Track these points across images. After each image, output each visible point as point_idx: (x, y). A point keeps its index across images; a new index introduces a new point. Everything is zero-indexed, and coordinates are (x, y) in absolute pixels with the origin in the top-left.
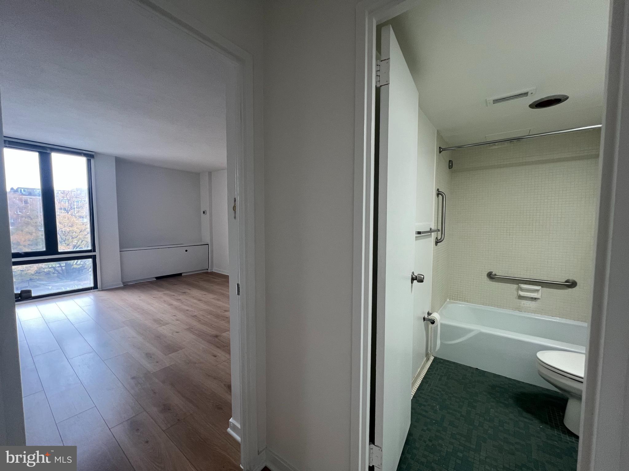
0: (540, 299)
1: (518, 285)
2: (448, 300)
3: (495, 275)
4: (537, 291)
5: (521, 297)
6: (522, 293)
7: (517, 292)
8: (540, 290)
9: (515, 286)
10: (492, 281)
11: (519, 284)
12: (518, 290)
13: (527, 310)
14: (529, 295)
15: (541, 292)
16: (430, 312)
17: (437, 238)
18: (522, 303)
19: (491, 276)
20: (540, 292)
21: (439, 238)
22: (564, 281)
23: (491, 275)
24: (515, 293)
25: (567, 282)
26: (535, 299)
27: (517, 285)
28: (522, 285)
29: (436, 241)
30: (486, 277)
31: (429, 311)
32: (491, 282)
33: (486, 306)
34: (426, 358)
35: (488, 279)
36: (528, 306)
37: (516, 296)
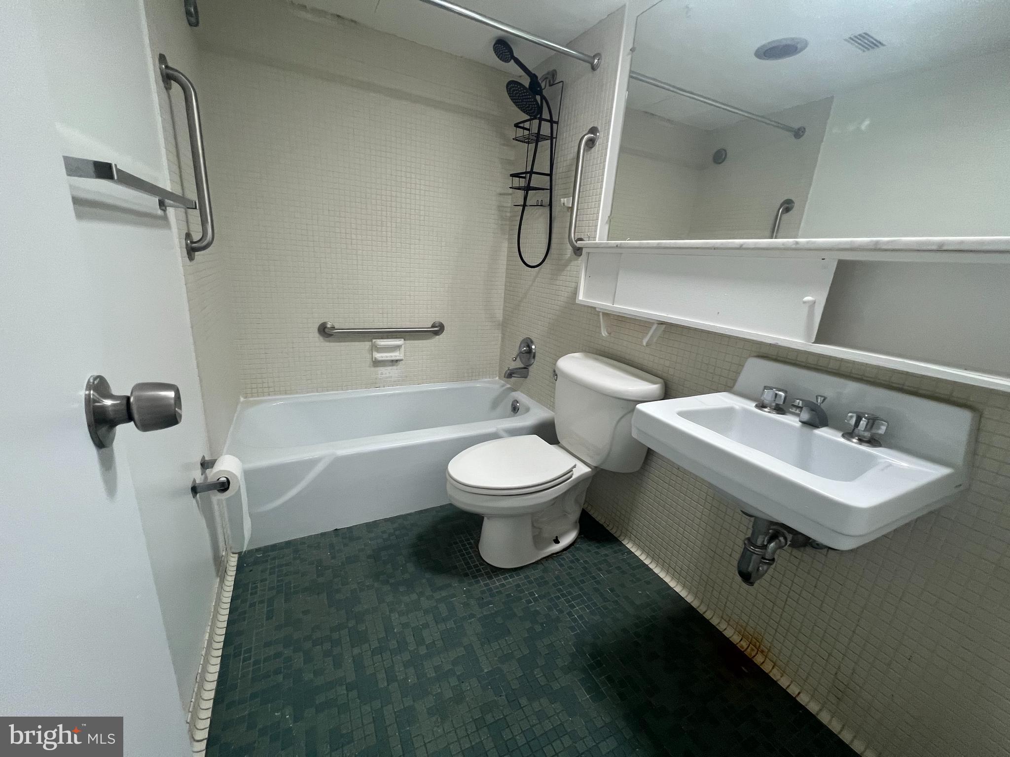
0: (402, 360)
1: (372, 341)
2: (242, 399)
3: (333, 328)
4: (398, 347)
5: (377, 363)
6: (379, 356)
7: (371, 356)
8: (403, 346)
9: (367, 345)
10: (329, 342)
11: (374, 341)
12: (372, 352)
13: (386, 383)
14: (389, 357)
15: (405, 350)
16: (207, 459)
17: (188, 236)
18: (380, 372)
19: (324, 331)
20: (402, 349)
21: (196, 236)
22: (430, 326)
23: (326, 330)
24: (369, 356)
25: (433, 326)
26: (397, 361)
27: (371, 343)
28: (378, 340)
29: (187, 245)
30: (317, 335)
31: (204, 457)
32: (328, 344)
33: (323, 391)
34: (218, 580)
35: (321, 338)
36: (388, 375)
37: (369, 360)
